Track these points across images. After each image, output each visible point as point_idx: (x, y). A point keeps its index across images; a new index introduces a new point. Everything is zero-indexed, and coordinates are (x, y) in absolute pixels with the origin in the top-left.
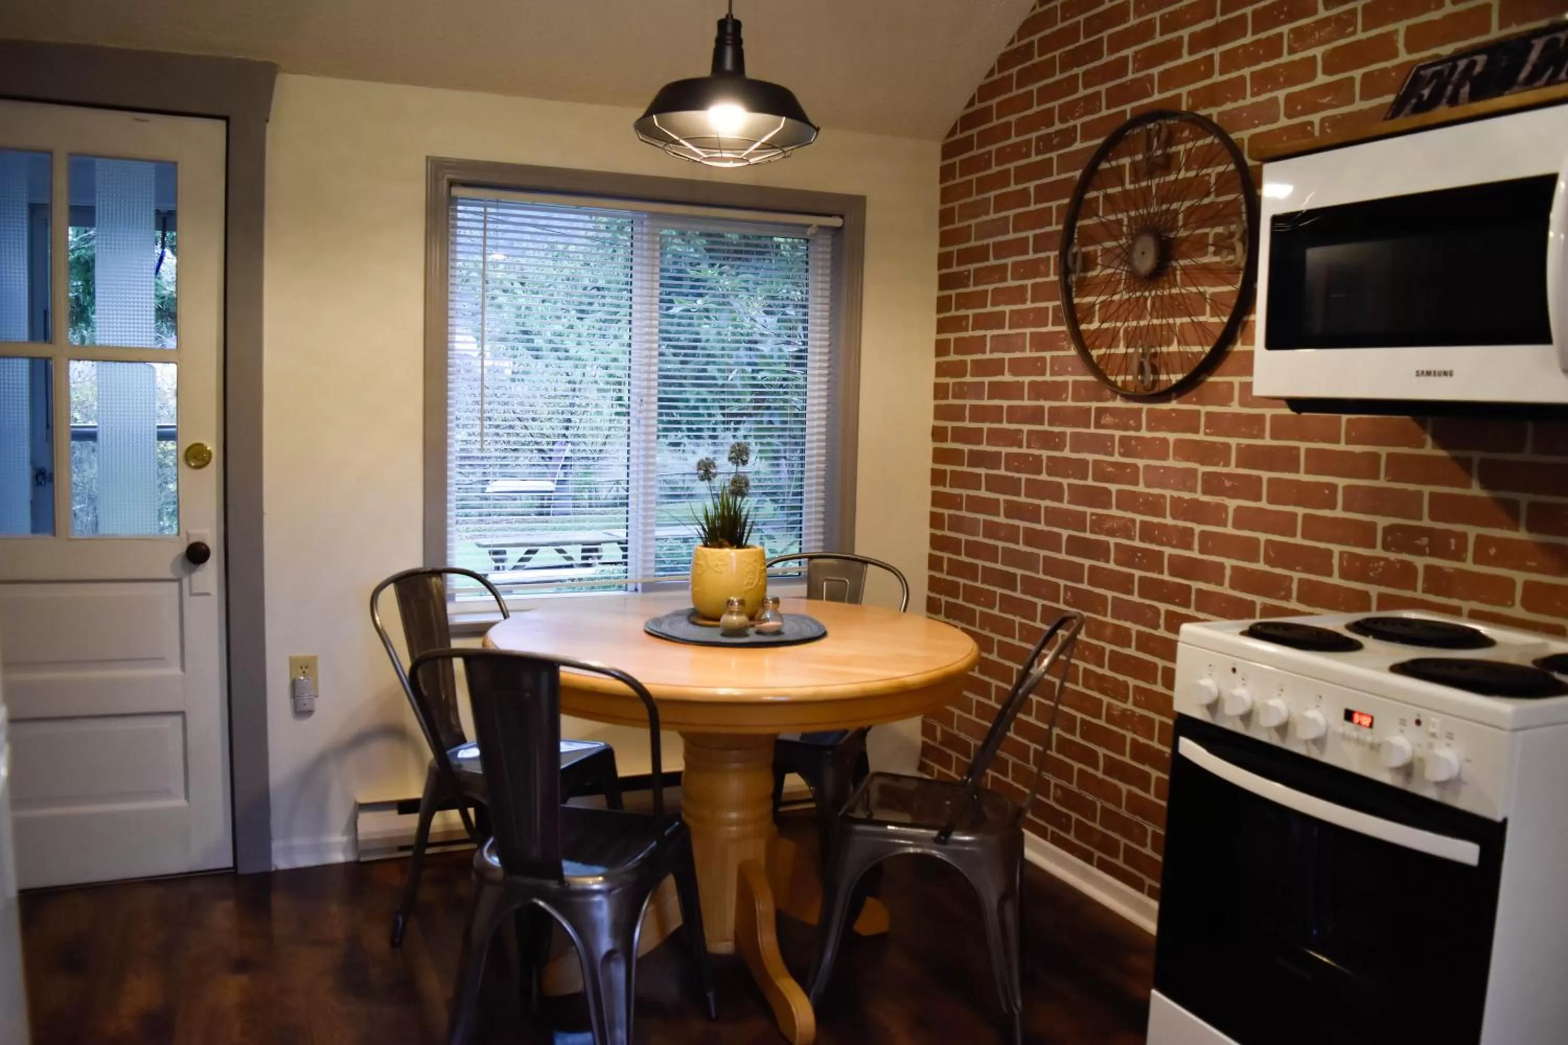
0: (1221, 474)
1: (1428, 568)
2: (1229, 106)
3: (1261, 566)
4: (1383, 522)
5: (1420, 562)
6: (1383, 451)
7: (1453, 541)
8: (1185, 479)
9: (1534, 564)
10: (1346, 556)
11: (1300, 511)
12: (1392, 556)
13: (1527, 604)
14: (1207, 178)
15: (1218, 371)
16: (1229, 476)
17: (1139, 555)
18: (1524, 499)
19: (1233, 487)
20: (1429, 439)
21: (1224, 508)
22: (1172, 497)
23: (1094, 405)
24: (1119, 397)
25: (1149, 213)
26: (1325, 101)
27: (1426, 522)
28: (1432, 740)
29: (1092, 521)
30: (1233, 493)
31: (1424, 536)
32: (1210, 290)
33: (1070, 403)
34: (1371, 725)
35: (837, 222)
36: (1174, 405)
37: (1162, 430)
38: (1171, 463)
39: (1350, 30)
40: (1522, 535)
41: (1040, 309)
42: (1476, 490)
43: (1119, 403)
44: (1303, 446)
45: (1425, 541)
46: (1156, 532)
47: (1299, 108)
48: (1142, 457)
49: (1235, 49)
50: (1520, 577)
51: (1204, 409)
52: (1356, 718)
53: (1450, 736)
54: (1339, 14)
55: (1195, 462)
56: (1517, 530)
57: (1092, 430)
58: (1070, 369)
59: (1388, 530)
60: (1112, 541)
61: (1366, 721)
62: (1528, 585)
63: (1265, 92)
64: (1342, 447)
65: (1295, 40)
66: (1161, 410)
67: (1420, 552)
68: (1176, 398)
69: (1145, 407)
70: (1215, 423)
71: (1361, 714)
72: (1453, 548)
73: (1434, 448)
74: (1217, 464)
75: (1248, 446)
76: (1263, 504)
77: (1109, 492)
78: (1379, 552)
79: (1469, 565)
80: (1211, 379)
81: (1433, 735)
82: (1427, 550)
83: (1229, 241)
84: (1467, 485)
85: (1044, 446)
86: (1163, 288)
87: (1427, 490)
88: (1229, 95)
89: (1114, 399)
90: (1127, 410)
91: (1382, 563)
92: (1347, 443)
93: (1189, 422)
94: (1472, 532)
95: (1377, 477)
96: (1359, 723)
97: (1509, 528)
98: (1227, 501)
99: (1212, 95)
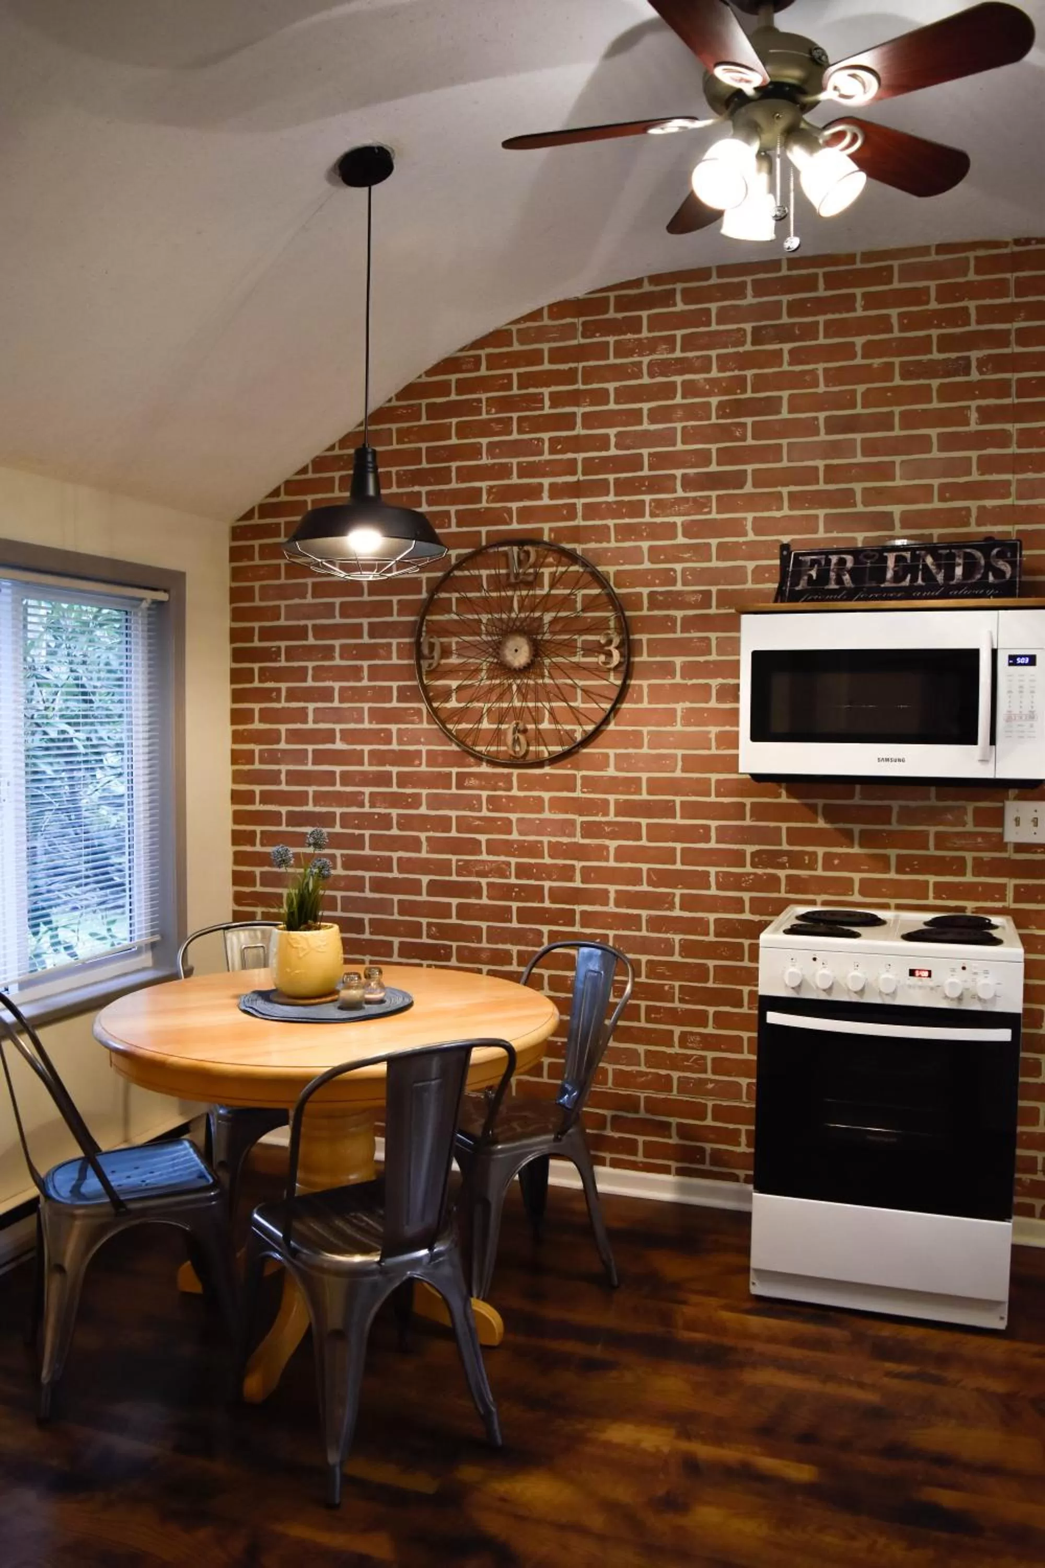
0: (601, 823)
1: (788, 877)
2: (593, 545)
3: (645, 888)
4: (750, 849)
5: (782, 874)
6: (748, 801)
7: (807, 858)
8: (566, 827)
9: (866, 867)
10: (721, 874)
11: (679, 846)
12: (760, 871)
13: (862, 893)
14: (573, 597)
15: (592, 745)
16: (609, 824)
17: (517, 890)
18: (857, 828)
19: (613, 832)
20: (784, 793)
21: (607, 848)
22: (549, 842)
23: (454, 770)
24: (484, 764)
25: (509, 618)
26: (686, 556)
27: (785, 847)
28: (975, 976)
29: (457, 866)
30: (613, 836)
31: (784, 856)
32: (581, 683)
33: (424, 768)
34: (930, 976)
35: (162, 596)
36: (547, 770)
37: (536, 790)
38: (547, 815)
39: (706, 510)
40: (856, 850)
41: (382, 688)
42: (821, 824)
43: (485, 768)
44: (678, 799)
45: (785, 859)
46: (535, 870)
47: (662, 557)
48: (515, 812)
49: (600, 503)
50: (857, 877)
51: (580, 774)
52: (917, 973)
53: (986, 972)
54: (696, 497)
55: (574, 814)
56: (852, 847)
57: (454, 790)
58: (422, 740)
59: (754, 855)
60: (484, 881)
61: (926, 974)
62: (862, 881)
63: (630, 540)
64: (713, 799)
65: (656, 507)
66: (535, 775)
67: (782, 867)
68: (549, 765)
69: (515, 772)
70: (590, 784)
71: (920, 970)
72: (807, 862)
73: (788, 797)
74: (596, 815)
75: (626, 801)
76: (644, 842)
77: (479, 842)
78: (748, 869)
79: (820, 872)
80: (585, 750)
81: (975, 973)
82: (787, 865)
83: (607, 648)
84: (816, 822)
85: (394, 805)
86: (529, 678)
87: (784, 826)
88: (593, 537)
89: (479, 765)
90: (494, 774)
91: (752, 877)
92: (717, 796)
93: (568, 784)
94: (820, 851)
95: (744, 819)
96: (920, 976)
97: (848, 847)
98: (607, 842)
99: (577, 534)
